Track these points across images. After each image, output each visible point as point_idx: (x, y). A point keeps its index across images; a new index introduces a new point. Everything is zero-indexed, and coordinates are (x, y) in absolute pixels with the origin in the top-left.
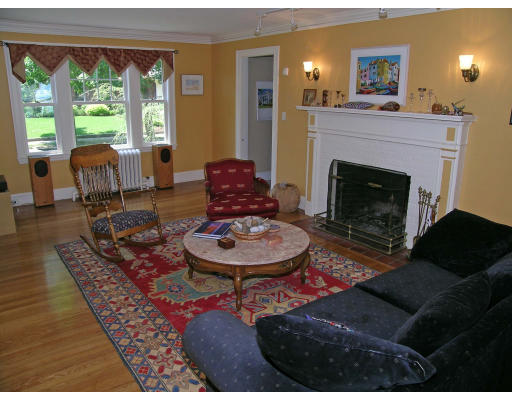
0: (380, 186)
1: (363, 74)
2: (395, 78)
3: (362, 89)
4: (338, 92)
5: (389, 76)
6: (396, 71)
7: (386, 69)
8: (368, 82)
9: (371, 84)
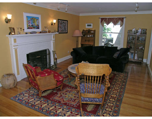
0: (40, 56)
1: (29, 22)
2: (38, 24)
3: (29, 27)
4: (21, 28)
5: (37, 23)
6: (38, 22)
7: (36, 21)
8: (31, 25)
9: (32, 26)
